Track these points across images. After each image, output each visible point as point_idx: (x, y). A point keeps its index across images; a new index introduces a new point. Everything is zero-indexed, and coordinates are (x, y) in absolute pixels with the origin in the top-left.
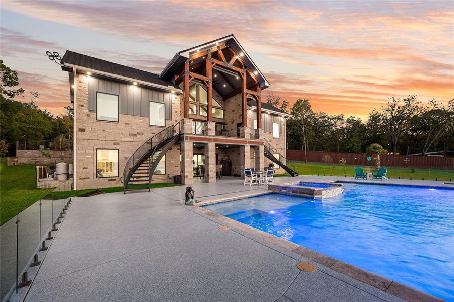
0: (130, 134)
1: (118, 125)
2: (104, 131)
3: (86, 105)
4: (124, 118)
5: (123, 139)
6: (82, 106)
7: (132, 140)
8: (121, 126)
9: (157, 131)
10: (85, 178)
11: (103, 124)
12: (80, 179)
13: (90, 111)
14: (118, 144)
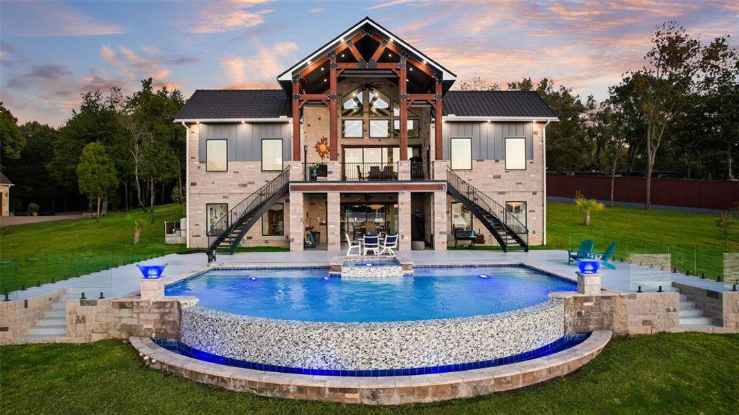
0: (239, 185)
1: (227, 175)
2: (213, 183)
3: (197, 157)
4: (234, 165)
5: (232, 191)
6: (194, 158)
7: (242, 192)
8: (230, 175)
9: (271, 177)
10: (197, 236)
11: (212, 175)
12: (193, 236)
13: (201, 162)
14: (227, 197)
